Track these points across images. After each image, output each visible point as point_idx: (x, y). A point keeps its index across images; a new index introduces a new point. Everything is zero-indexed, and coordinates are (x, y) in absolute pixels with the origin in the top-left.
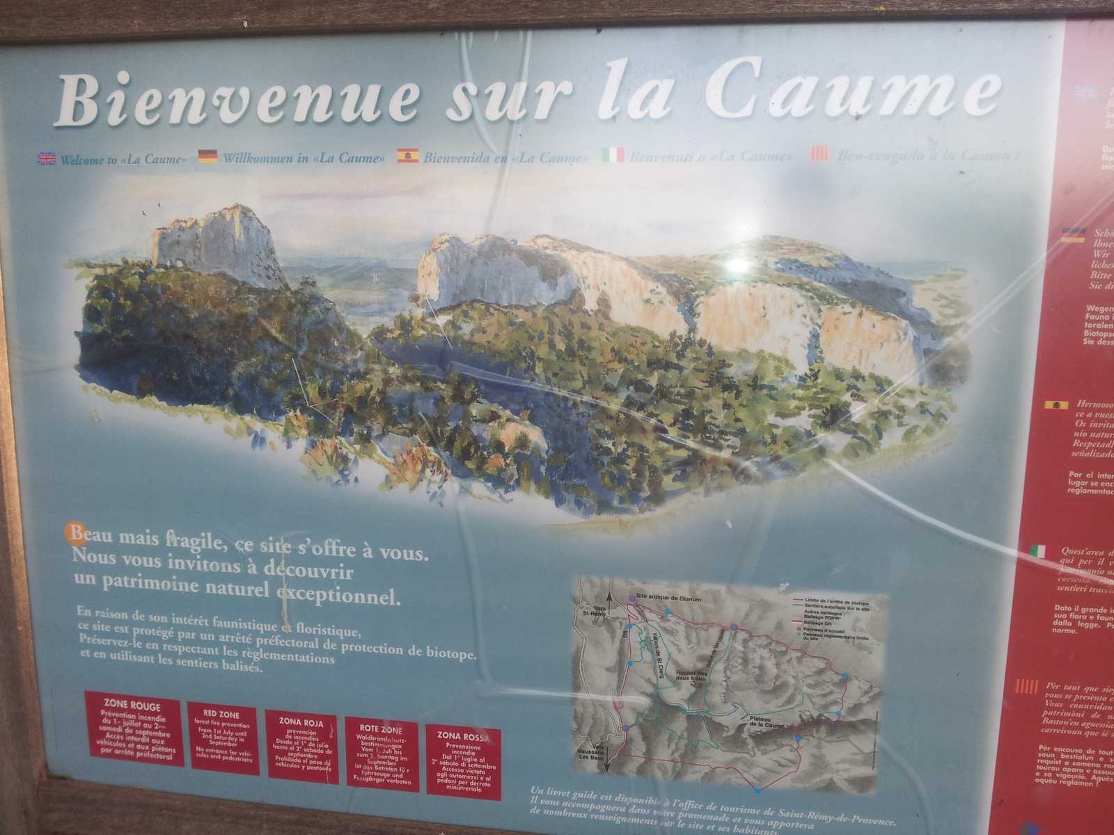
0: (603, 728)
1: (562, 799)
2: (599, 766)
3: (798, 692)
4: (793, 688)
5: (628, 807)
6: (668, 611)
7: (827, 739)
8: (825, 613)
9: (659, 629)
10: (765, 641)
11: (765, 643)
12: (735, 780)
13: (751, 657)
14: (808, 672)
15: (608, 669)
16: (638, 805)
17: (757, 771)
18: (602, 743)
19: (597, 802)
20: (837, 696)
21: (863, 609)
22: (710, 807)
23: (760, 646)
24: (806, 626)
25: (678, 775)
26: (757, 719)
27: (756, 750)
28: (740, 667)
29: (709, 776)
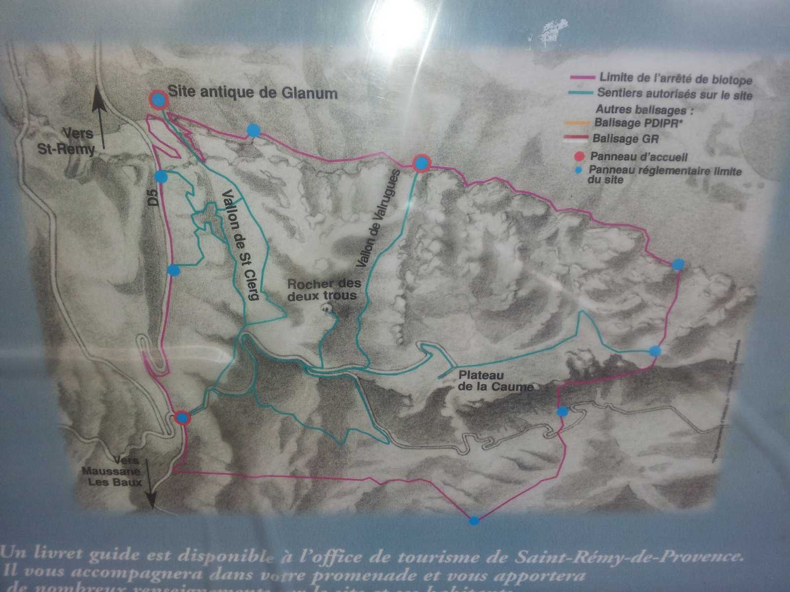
0: (132, 422)
1: (69, 565)
2: (133, 499)
3: (567, 309)
4: (557, 302)
5: (207, 571)
6: (255, 131)
7: (626, 408)
8: (644, 111)
9: (237, 180)
10: (495, 194)
11: (496, 197)
12: (428, 503)
13: (463, 235)
14: (592, 261)
15: (124, 288)
16: (228, 566)
17: (472, 483)
18: (133, 451)
19: (142, 565)
20: (655, 314)
21: (737, 97)
22: (375, 558)
23: (483, 208)
24: (598, 147)
25: (306, 503)
26: (474, 376)
27: (471, 440)
28: (437, 262)
29: (371, 501)
